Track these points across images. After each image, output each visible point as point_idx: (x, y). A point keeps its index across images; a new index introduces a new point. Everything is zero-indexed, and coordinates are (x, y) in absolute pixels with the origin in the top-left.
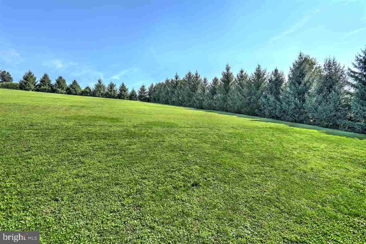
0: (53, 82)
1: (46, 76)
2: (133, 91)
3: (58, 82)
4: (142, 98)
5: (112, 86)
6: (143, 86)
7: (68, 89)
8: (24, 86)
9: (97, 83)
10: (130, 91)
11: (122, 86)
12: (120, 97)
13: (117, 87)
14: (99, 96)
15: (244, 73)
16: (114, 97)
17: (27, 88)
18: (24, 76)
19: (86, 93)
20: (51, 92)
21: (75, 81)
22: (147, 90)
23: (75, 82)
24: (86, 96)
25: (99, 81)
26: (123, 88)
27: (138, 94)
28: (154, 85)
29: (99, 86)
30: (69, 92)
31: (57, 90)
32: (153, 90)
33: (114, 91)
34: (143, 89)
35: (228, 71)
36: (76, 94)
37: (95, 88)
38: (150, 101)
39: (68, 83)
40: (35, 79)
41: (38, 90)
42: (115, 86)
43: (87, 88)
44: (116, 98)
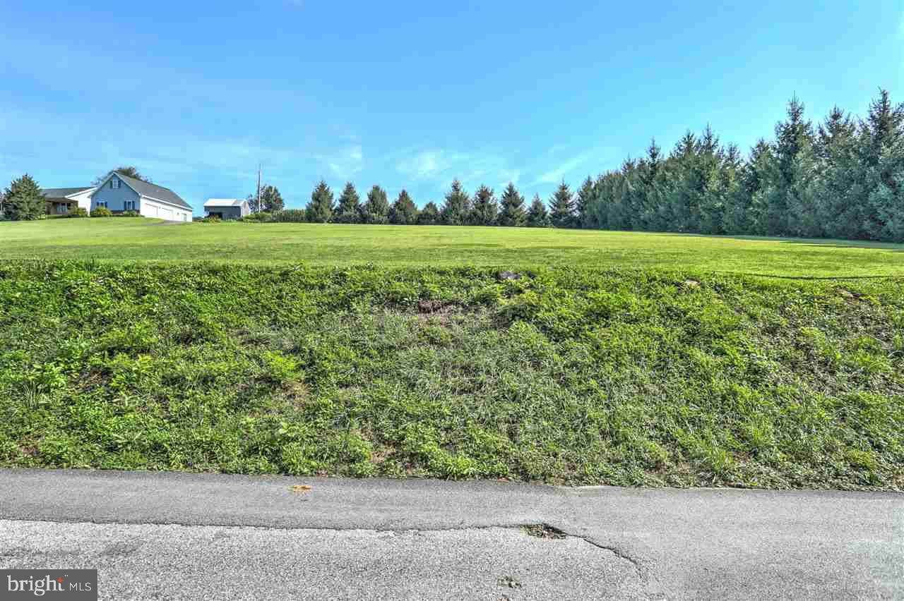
0: (363, 199)
1: (349, 189)
2: (537, 204)
3: (372, 198)
4: (562, 219)
5: (484, 195)
6: (564, 188)
7: (391, 212)
8: (314, 214)
9: (449, 190)
10: (527, 205)
11: (508, 192)
12: (505, 220)
13: (497, 197)
14: (455, 222)
15: (842, 121)
16: (488, 223)
17: (320, 216)
18: (314, 194)
19: (428, 218)
20: (359, 223)
21: (404, 192)
22: (575, 197)
23: (404, 195)
24: (428, 224)
25: (455, 187)
26: (511, 199)
27: (549, 211)
28: (595, 179)
29: (456, 199)
30: (393, 219)
31: (370, 216)
32: (589, 194)
33: (490, 206)
34: (562, 196)
35: (794, 120)
36: (408, 223)
37: (446, 204)
38: (583, 225)
39: (391, 200)
40: (331, 198)
41: (336, 221)
42: (491, 195)
43: (430, 205)
44: (495, 223)
